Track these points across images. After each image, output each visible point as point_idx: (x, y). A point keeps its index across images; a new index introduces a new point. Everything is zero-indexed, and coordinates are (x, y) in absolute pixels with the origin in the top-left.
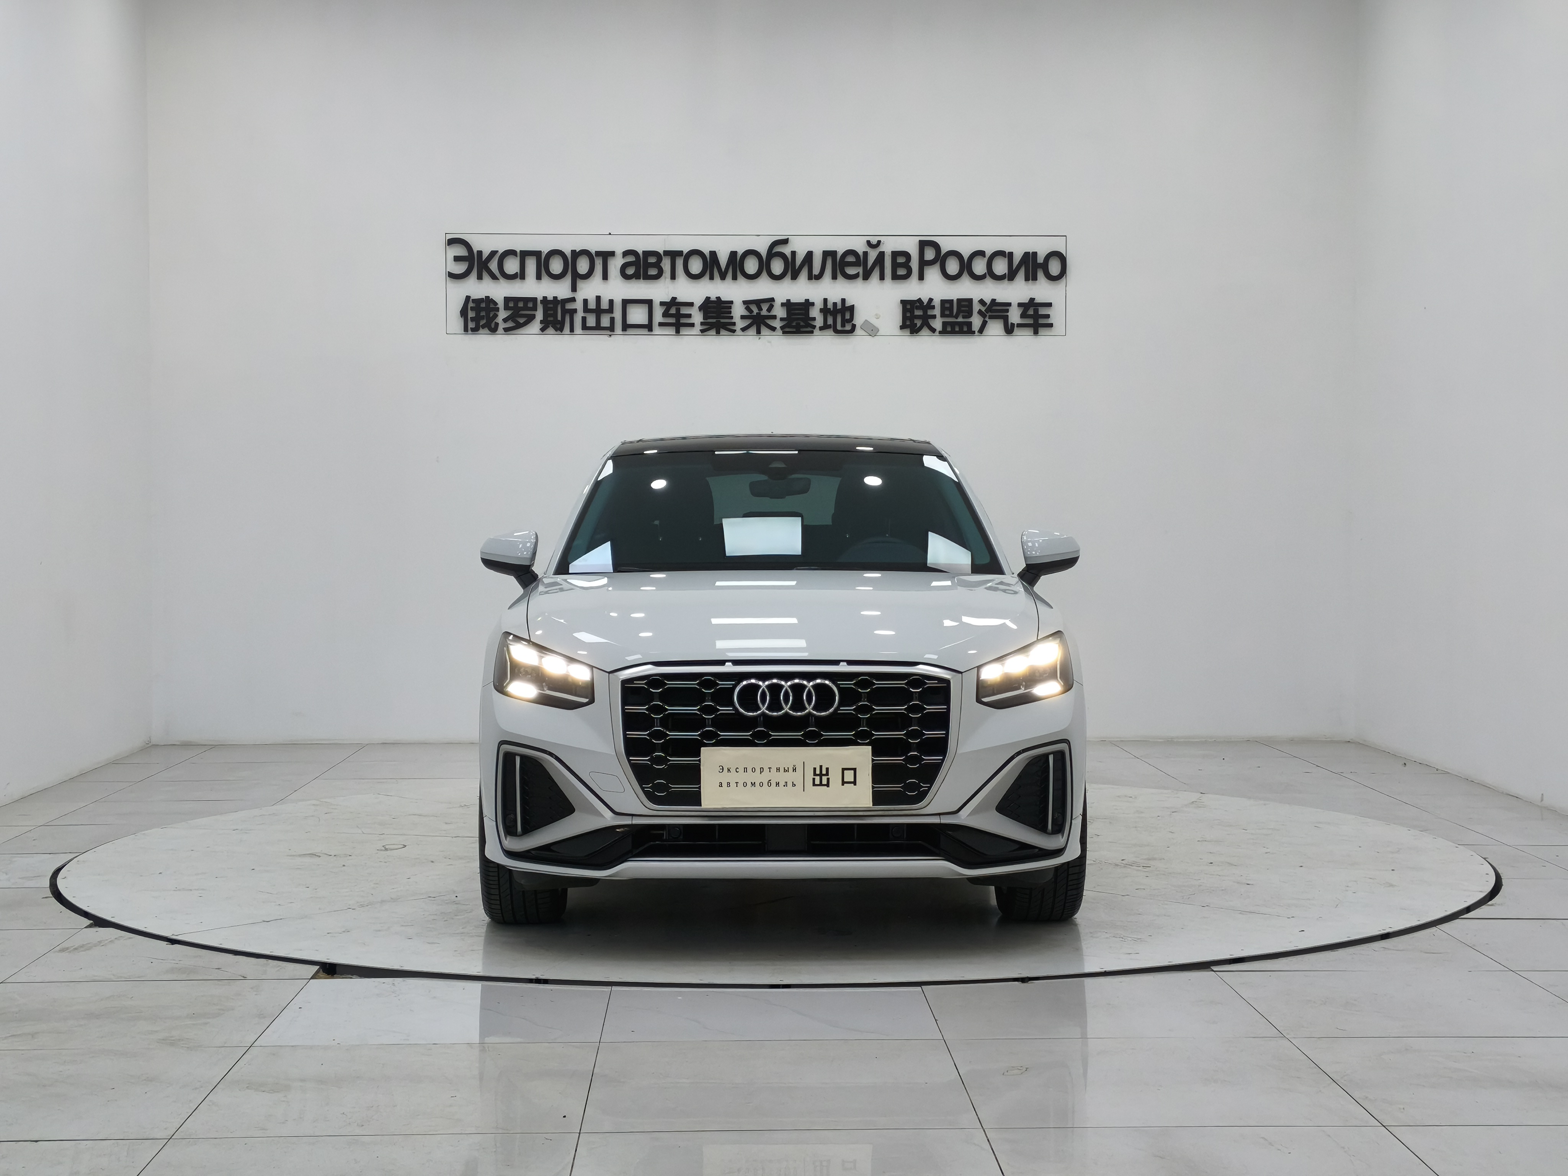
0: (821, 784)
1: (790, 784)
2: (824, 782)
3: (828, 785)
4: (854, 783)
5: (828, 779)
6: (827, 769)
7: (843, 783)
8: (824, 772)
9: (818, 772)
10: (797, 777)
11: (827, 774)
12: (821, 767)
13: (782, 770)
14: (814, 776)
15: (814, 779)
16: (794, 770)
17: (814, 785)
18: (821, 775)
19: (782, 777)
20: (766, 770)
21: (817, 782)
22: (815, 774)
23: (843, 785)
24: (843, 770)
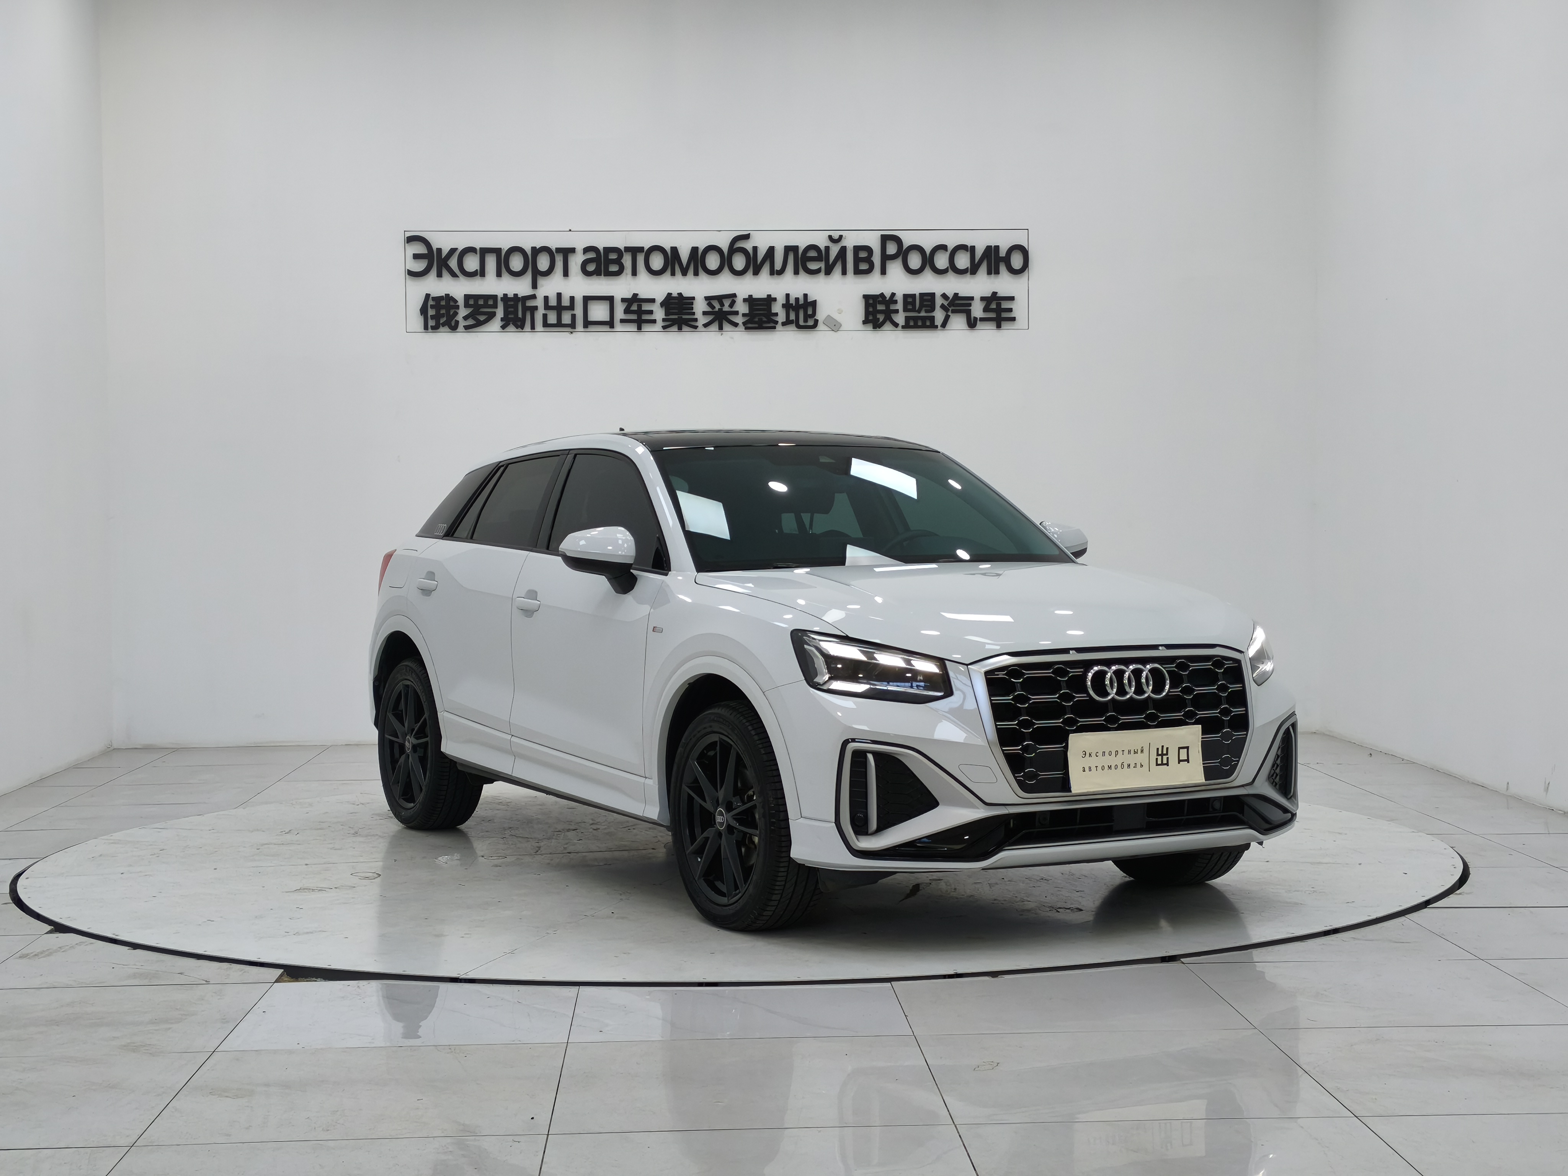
0: (1162, 764)
1: (1138, 765)
2: (1165, 762)
3: (1167, 764)
4: (1188, 761)
5: (1168, 758)
6: (1167, 748)
7: (1180, 761)
8: (1165, 752)
9: (1160, 752)
10: (1142, 758)
11: (1167, 754)
12: (1163, 746)
13: (1132, 752)
14: (1157, 756)
15: (1157, 759)
16: (1142, 751)
17: (1157, 765)
18: (1162, 755)
19: (1131, 759)
20: (1120, 753)
21: (1159, 762)
22: (1158, 755)
23: (1179, 763)
24: (1180, 748)
